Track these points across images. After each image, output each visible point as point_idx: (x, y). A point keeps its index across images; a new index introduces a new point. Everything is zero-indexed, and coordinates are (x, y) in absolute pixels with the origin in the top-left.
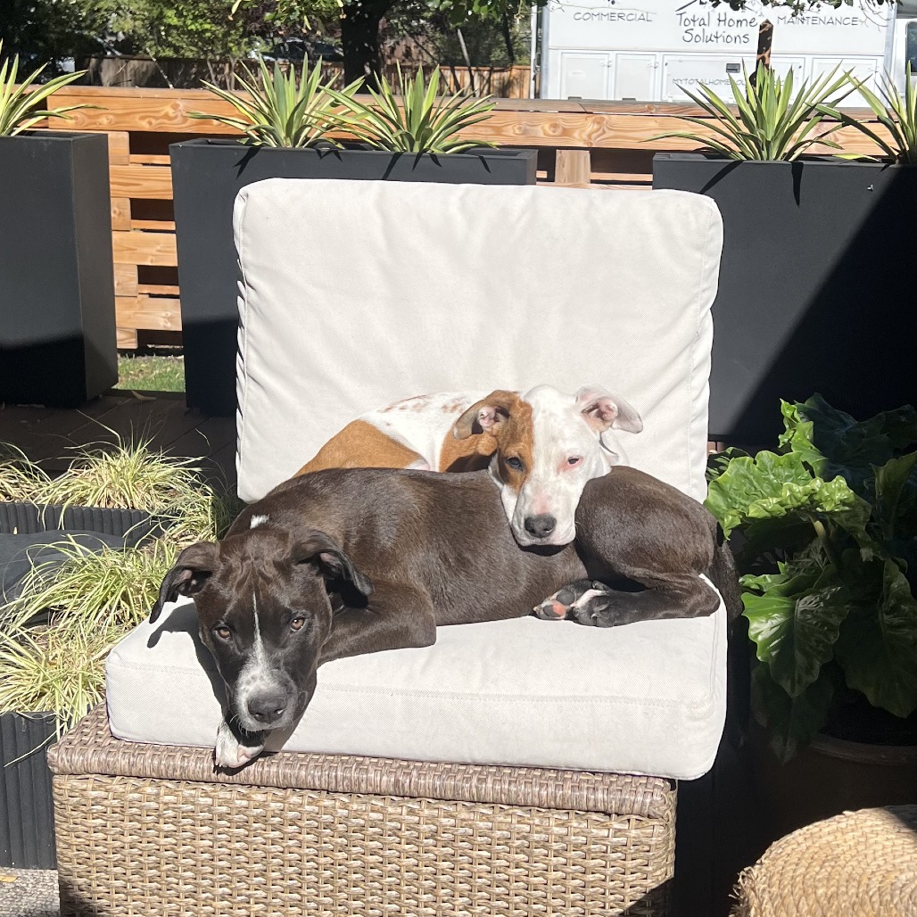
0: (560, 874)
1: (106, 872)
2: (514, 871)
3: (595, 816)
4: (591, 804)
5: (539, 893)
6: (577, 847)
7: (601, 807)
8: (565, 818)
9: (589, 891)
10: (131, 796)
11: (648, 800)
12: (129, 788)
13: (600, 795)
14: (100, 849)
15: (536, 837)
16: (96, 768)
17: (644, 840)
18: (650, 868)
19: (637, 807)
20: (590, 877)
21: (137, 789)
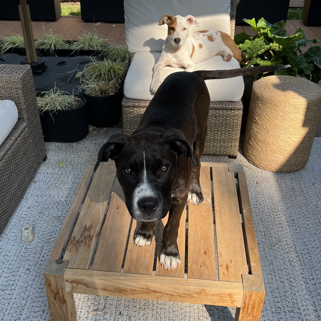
0: (222, 121)
1: (134, 125)
2: (213, 121)
3: (229, 110)
4: (229, 108)
5: (217, 125)
6: (225, 116)
7: (230, 108)
8: (223, 111)
9: (227, 123)
10: (139, 111)
11: (240, 107)
12: (138, 109)
13: (230, 106)
14: (133, 121)
15: (217, 114)
16: (131, 106)
17: (238, 114)
18: (239, 119)
19: (237, 108)
20: (228, 121)
21: (140, 110)
